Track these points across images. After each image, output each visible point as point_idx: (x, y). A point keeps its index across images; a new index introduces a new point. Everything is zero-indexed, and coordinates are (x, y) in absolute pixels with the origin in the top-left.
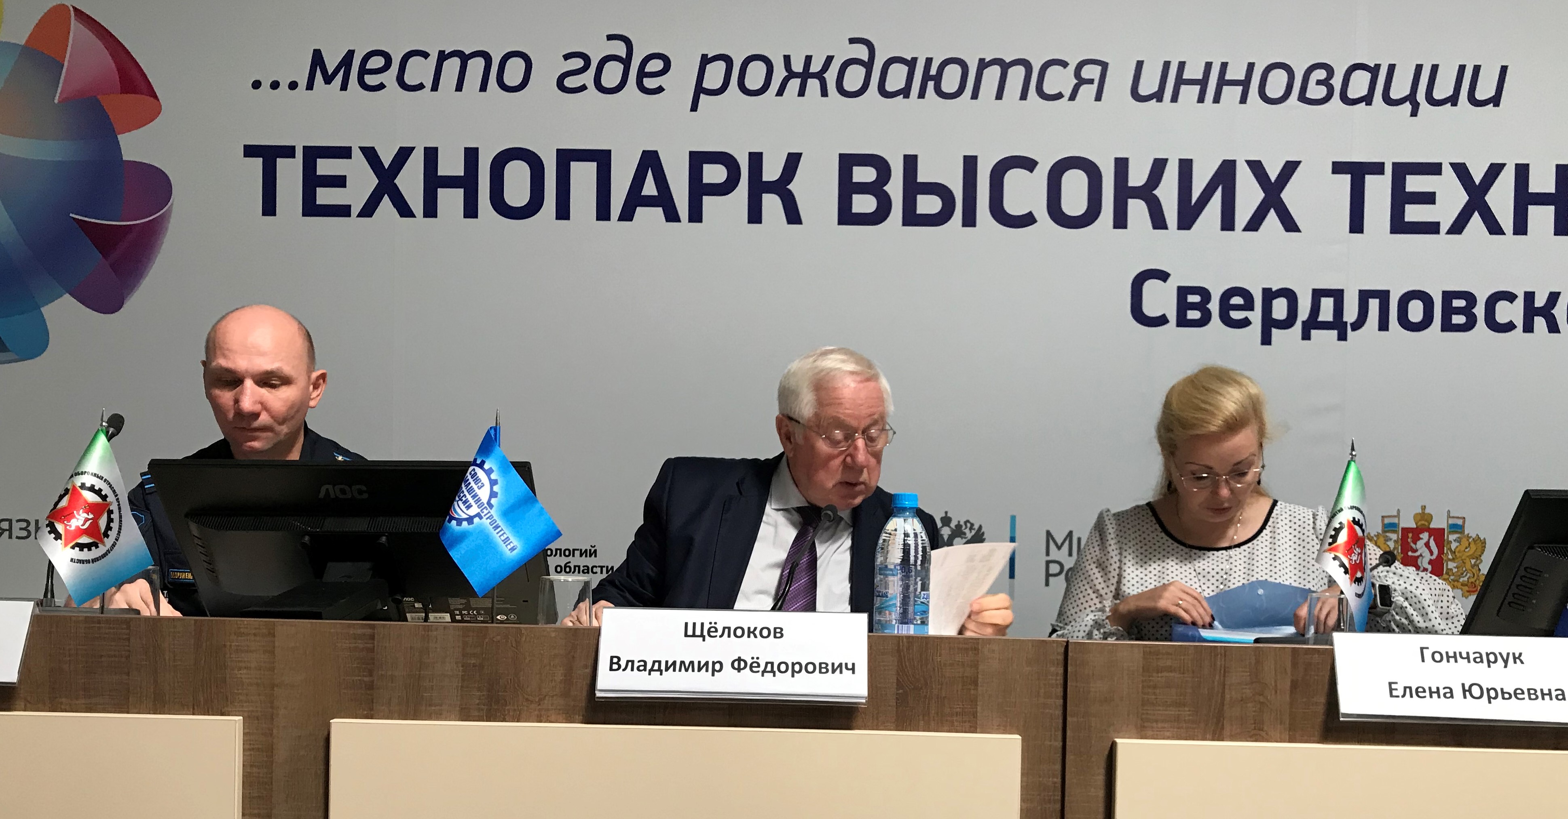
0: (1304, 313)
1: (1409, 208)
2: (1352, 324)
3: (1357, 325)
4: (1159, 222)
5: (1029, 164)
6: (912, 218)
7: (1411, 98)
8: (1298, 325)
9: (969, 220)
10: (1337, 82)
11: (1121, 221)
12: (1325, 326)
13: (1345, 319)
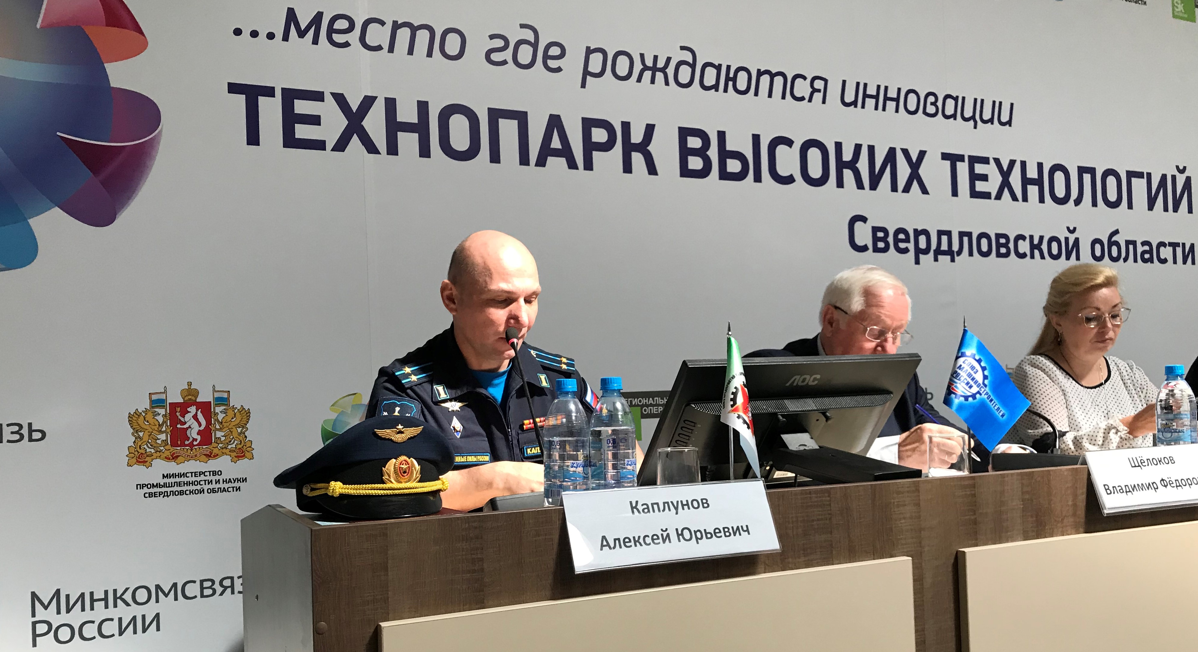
0: (934, 246)
1: (978, 183)
2: (957, 252)
3: (959, 253)
4: (860, 185)
5: (789, 142)
6: (724, 175)
7: (973, 118)
8: (932, 252)
9: (758, 178)
10: (940, 104)
11: (840, 184)
12: (944, 253)
13: (953, 249)
